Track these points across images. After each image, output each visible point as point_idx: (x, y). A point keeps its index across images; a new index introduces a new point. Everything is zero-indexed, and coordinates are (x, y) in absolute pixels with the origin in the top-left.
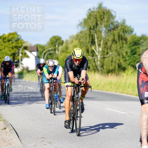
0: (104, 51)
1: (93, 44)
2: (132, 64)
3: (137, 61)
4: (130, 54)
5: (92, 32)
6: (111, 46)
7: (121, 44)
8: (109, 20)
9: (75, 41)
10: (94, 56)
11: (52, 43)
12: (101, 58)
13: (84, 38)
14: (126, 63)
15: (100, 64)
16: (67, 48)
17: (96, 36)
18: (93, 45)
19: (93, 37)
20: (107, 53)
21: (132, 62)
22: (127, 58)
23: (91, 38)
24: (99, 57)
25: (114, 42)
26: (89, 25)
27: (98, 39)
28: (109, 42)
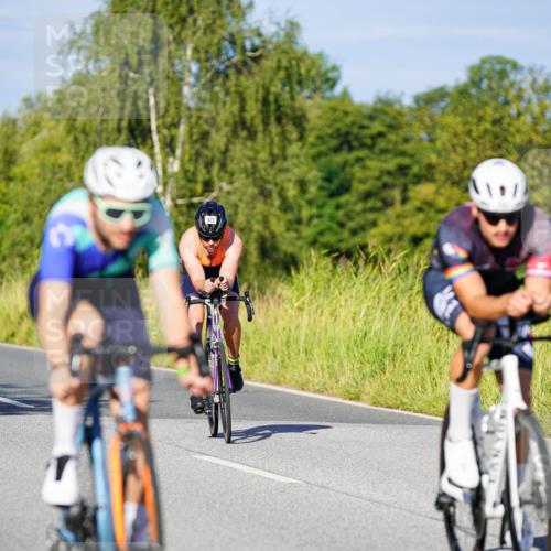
0: (194, 174)
1: (139, 140)
2: (329, 238)
3: (351, 225)
4: (321, 188)
6: (226, 152)
7: (276, 140)
8: (219, 22)
9: (52, 124)
12: (176, 206)
14: (299, 238)
16: (10, 158)
20: (208, 186)
21: (330, 229)
22: (305, 213)
24: (167, 203)
25: (244, 134)
27: (163, 116)
28: (218, 130)
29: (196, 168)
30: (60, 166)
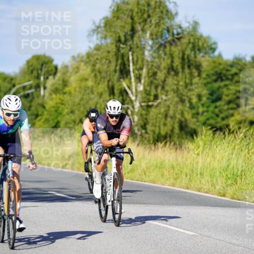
0: (150, 92)
1: (125, 76)
2: (211, 122)
3: (222, 115)
4: (208, 99)
5: (123, 48)
6: (164, 81)
7: (188, 76)
8: (162, 22)
9: (85, 67)
10: (126, 102)
11: (32, 72)
12: (141, 106)
13: (104, 61)
15: (139, 120)
16: (65, 83)
17: (131, 58)
18: (124, 78)
19: (125, 59)
20: (156, 97)
21: (212, 117)
22: (201, 110)
23: (120, 61)
24: (137, 105)
25: (173, 73)
26: (116, 33)
27: (136, 65)
28: (161, 71)
29: (151, 89)
30: (88, 87)
